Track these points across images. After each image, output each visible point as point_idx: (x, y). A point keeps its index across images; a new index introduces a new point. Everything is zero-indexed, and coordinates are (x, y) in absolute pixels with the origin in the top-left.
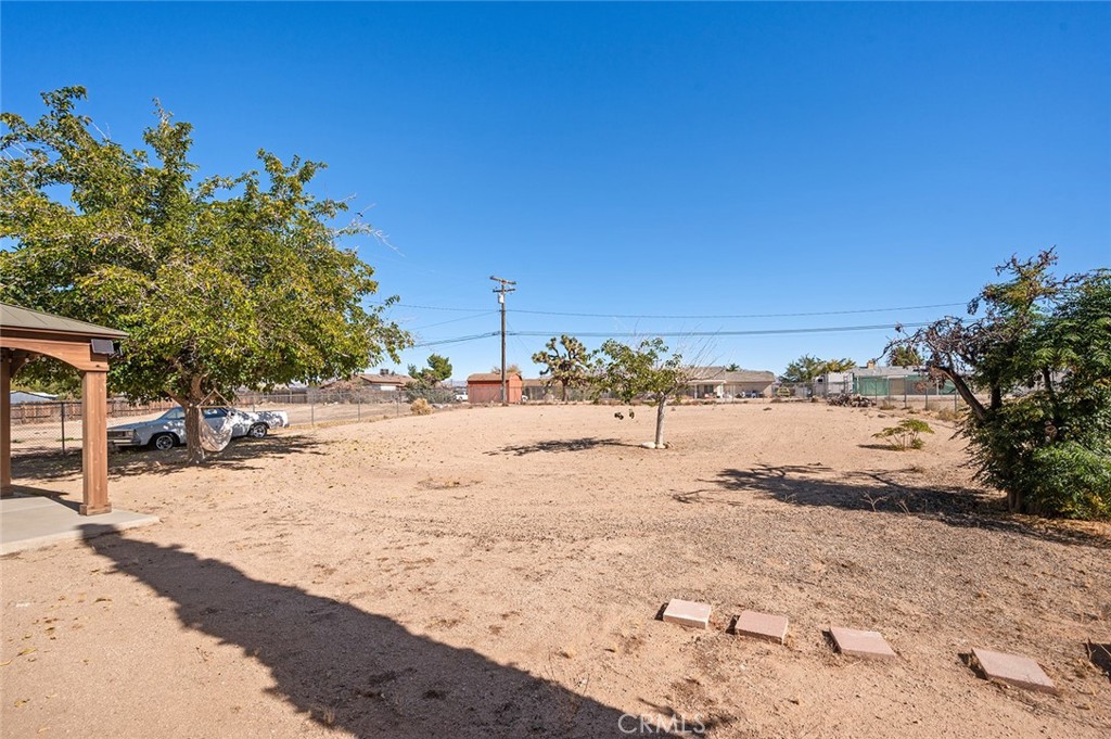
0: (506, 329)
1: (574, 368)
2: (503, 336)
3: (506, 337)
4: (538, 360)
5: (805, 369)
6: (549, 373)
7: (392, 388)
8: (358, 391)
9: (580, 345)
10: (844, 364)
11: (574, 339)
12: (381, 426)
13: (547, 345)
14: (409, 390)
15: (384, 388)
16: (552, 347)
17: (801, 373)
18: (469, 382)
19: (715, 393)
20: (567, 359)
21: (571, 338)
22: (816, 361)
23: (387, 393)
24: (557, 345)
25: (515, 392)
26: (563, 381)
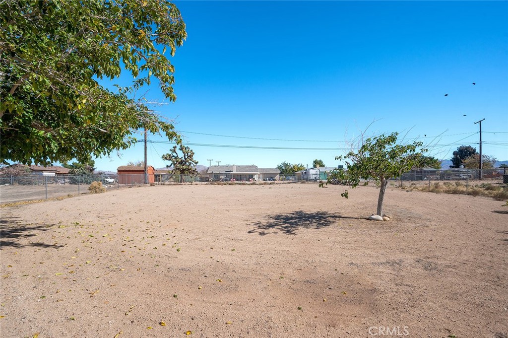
0: (147, 139)
1: (188, 164)
2: (145, 143)
3: (148, 144)
4: (166, 158)
5: (284, 168)
6: (172, 166)
7: (53, 174)
8: (26, 176)
9: (191, 151)
10: (299, 166)
11: (187, 147)
12: (68, 203)
13: (171, 150)
14: (72, 176)
15: (45, 174)
16: (174, 151)
17: (283, 169)
18: (120, 171)
19: (254, 179)
20: (183, 159)
21: (186, 146)
22: (288, 164)
23: (49, 178)
24: (177, 150)
25: (151, 178)
26: (181, 171)
